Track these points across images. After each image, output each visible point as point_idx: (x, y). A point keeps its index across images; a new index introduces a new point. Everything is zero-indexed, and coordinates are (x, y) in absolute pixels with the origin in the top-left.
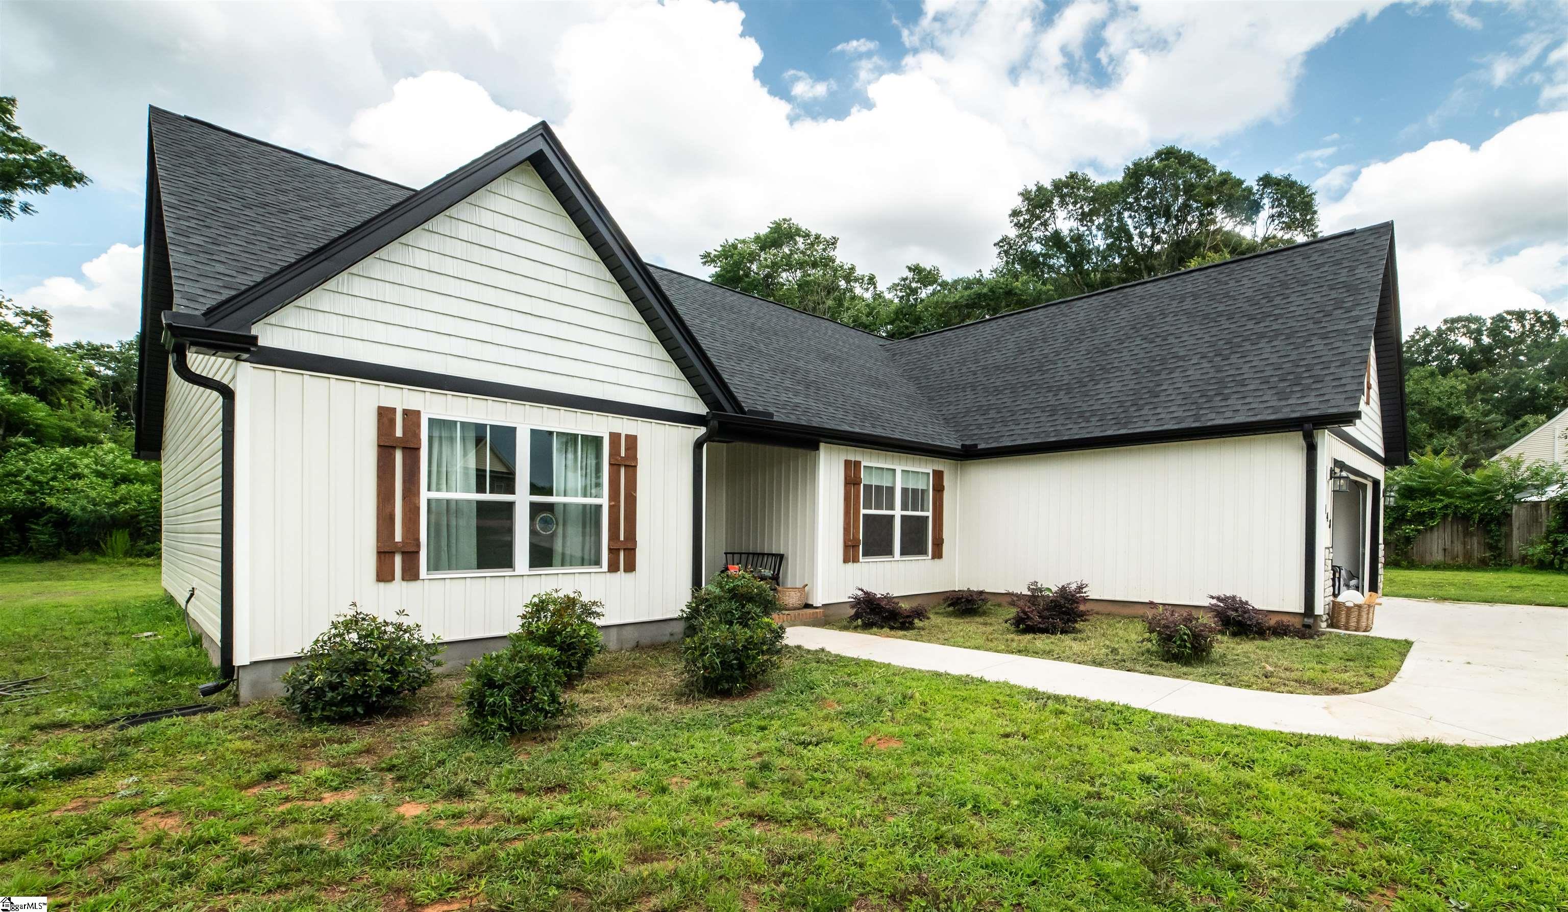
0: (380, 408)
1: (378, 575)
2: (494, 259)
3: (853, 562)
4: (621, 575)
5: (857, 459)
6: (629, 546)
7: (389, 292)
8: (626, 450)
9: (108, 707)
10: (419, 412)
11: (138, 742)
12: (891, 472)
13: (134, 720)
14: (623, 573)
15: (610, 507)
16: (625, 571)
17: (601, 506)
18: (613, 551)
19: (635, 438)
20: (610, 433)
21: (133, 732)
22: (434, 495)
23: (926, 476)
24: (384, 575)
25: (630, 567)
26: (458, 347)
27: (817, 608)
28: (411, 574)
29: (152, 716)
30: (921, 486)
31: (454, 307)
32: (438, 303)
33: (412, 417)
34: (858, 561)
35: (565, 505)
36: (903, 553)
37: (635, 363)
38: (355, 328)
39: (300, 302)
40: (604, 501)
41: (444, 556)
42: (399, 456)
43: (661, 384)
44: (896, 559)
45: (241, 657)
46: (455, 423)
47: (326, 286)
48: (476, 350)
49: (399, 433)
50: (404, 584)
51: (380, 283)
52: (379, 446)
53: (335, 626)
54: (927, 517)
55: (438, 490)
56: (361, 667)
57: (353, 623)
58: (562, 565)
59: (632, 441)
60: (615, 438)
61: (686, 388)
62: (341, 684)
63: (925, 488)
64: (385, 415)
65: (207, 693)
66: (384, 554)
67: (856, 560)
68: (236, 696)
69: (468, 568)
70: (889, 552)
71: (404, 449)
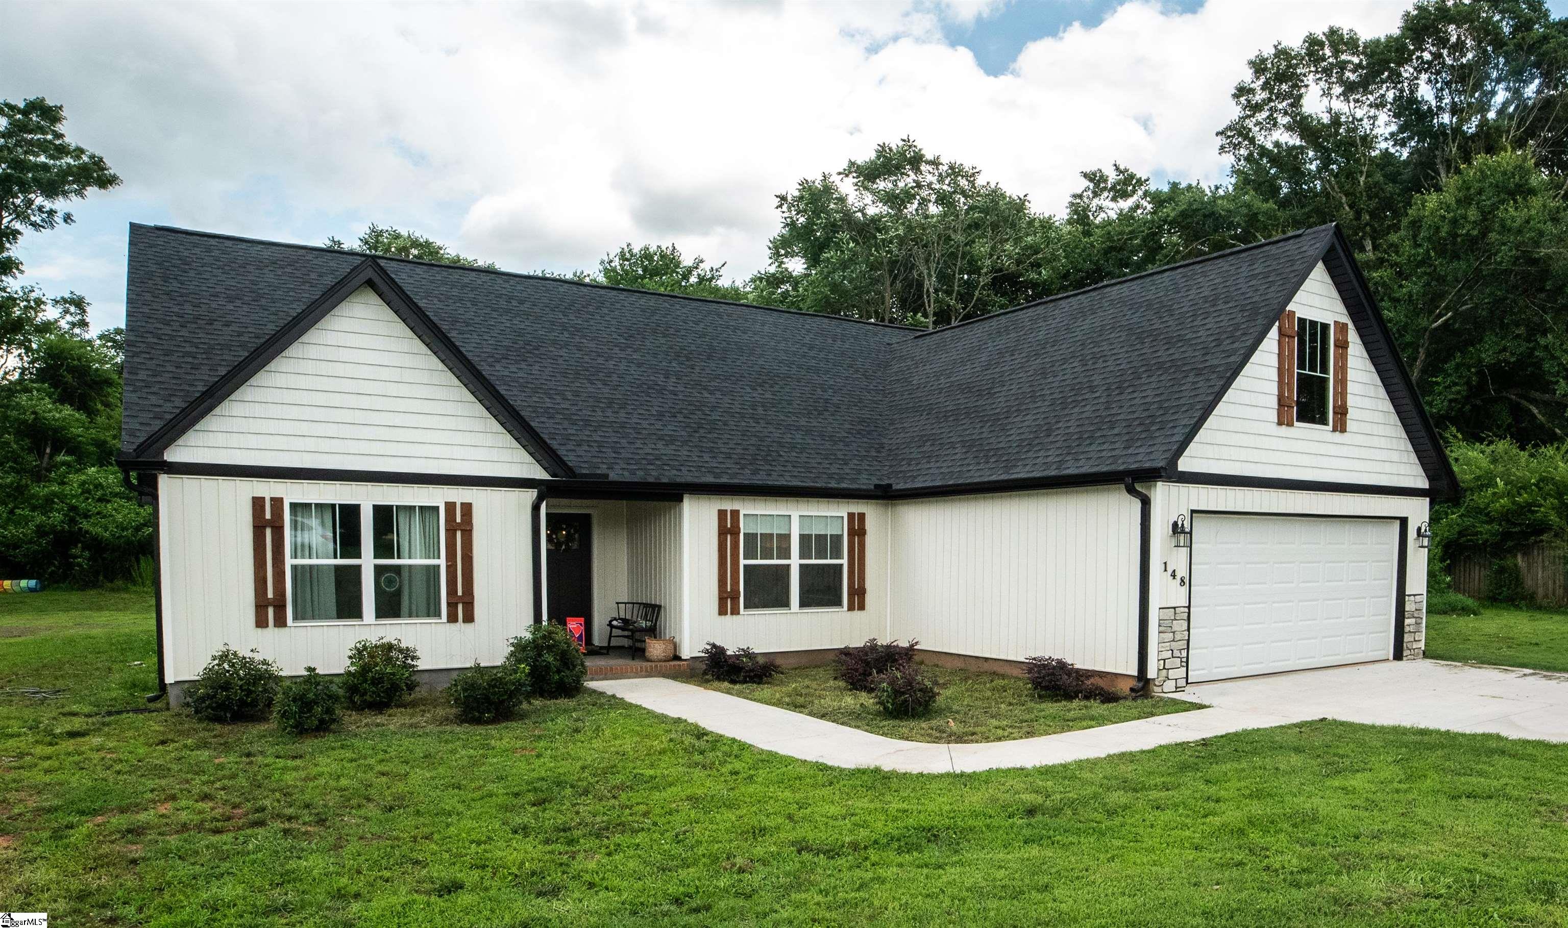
0: (254, 498)
1: (256, 622)
2: (339, 369)
3: (732, 614)
4: (460, 625)
5: (736, 507)
6: (466, 600)
7: (258, 410)
8: (462, 516)
9: (98, 706)
10: (282, 499)
11: (108, 724)
12: (787, 519)
13: (110, 714)
14: (462, 624)
15: (448, 567)
16: (464, 622)
17: (439, 566)
18: (452, 606)
19: (470, 505)
20: (446, 503)
21: (107, 719)
22: (299, 561)
23: (840, 520)
24: (261, 623)
25: (469, 618)
26: (311, 444)
27: (685, 660)
28: (281, 622)
29: (119, 713)
30: (831, 530)
31: (307, 413)
32: (294, 412)
33: (277, 503)
34: (738, 613)
35: (410, 566)
36: (803, 604)
37: (468, 439)
38: (234, 441)
39: (197, 427)
40: (442, 562)
41: (309, 609)
42: (268, 532)
43: (494, 455)
44: (792, 611)
45: (169, 679)
46: (310, 504)
47: (213, 412)
48: (325, 445)
49: (268, 516)
50: (276, 629)
51: (251, 404)
52: (254, 527)
53: (214, 658)
54: (841, 565)
55: (303, 557)
56: (226, 686)
57: (224, 657)
58: (410, 616)
59: (467, 508)
60: (450, 507)
61: (523, 455)
62: (214, 696)
63: (840, 533)
64: (258, 503)
65: (151, 700)
66: (261, 606)
67: (735, 611)
68: (168, 704)
69: (327, 617)
70: (786, 604)
71: (272, 527)
